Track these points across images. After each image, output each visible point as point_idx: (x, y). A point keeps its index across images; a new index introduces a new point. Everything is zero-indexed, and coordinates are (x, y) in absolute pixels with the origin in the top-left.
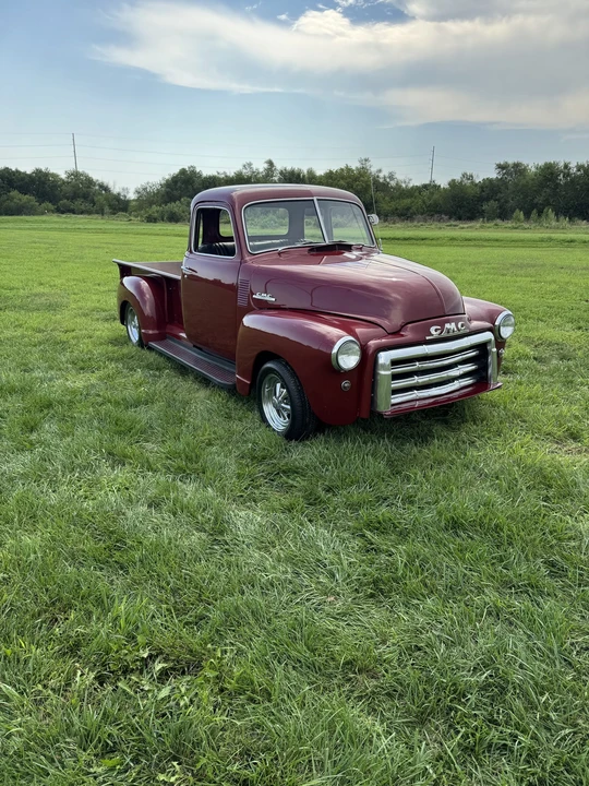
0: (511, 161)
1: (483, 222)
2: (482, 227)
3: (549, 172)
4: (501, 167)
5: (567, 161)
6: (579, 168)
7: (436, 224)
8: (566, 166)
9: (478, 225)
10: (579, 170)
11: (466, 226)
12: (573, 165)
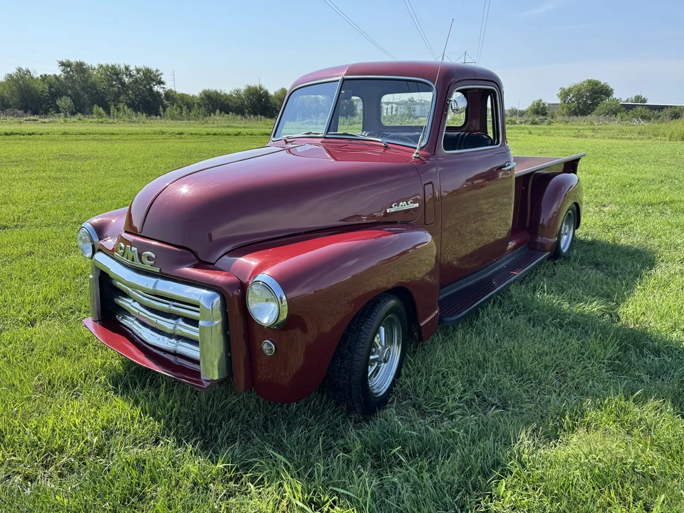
0: (73, 60)
1: (66, 116)
2: (65, 121)
3: (114, 73)
4: (62, 64)
5: (127, 64)
6: (138, 71)
7: (9, 119)
8: (127, 68)
9: (62, 120)
10: (138, 73)
11: (46, 120)
12: (132, 68)
